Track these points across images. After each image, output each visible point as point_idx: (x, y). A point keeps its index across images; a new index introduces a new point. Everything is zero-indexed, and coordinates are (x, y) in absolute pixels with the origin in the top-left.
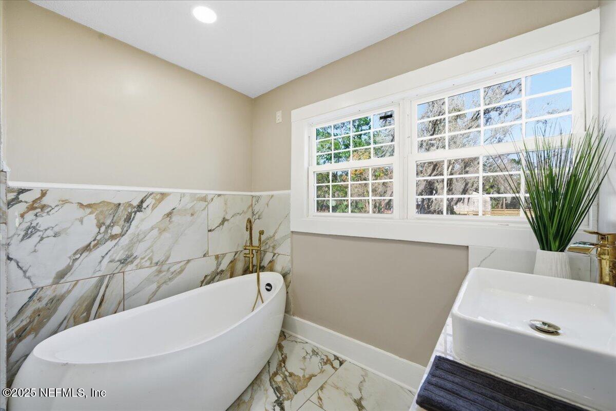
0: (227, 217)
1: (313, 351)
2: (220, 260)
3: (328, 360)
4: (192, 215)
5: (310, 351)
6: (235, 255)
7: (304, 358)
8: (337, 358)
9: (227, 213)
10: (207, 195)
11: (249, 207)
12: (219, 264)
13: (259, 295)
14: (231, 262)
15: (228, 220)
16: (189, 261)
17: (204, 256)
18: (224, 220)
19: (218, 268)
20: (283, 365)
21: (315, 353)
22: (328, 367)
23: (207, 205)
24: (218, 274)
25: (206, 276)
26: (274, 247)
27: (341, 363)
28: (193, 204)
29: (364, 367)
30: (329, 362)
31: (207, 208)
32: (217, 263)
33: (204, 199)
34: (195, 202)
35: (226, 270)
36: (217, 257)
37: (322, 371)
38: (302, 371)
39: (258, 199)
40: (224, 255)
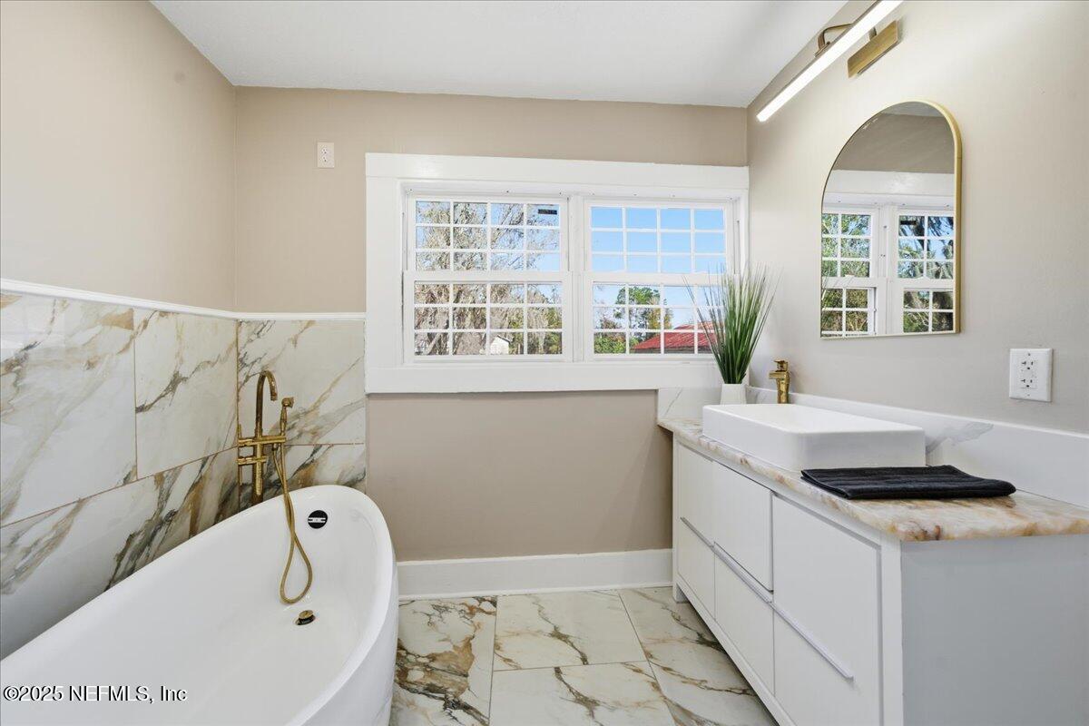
0: (184, 372)
1: (437, 608)
2: (166, 486)
3: (472, 609)
4: (90, 365)
5: (431, 611)
6: (203, 466)
7: (430, 623)
8: (481, 600)
9: (182, 361)
10: (131, 311)
11: (230, 349)
12: (164, 497)
13: (296, 548)
14: (194, 485)
15: (185, 379)
16: (81, 503)
17: (126, 481)
18: (176, 381)
19: (161, 509)
20: (403, 653)
21: (441, 608)
22: (478, 617)
23: (132, 338)
24: (162, 523)
25: (132, 537)
26: (315, 433)
27: (494, 603)
28: (92, 332)
29: (526, 591)
30: (475, 610)
31: (132, 346)
32: (161, 494)
33: (127, 321)
34: (99, 328)
35: (183, 509)
36: (160, 479)
37: (478, 627)
38: (447, 643)
39: (259, 329)
40: (176, 471)
